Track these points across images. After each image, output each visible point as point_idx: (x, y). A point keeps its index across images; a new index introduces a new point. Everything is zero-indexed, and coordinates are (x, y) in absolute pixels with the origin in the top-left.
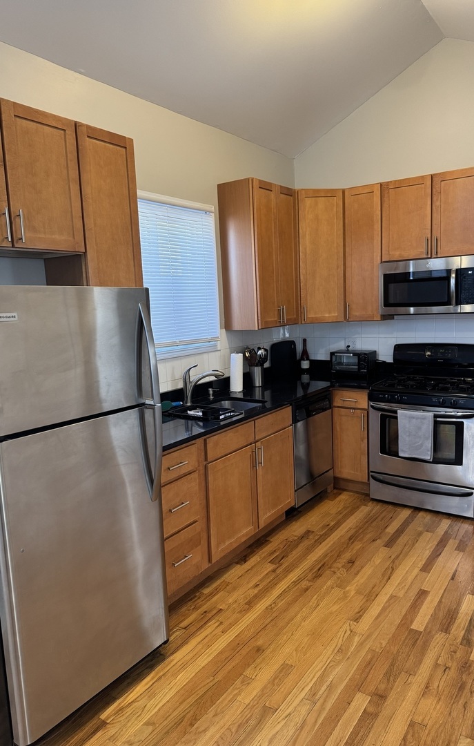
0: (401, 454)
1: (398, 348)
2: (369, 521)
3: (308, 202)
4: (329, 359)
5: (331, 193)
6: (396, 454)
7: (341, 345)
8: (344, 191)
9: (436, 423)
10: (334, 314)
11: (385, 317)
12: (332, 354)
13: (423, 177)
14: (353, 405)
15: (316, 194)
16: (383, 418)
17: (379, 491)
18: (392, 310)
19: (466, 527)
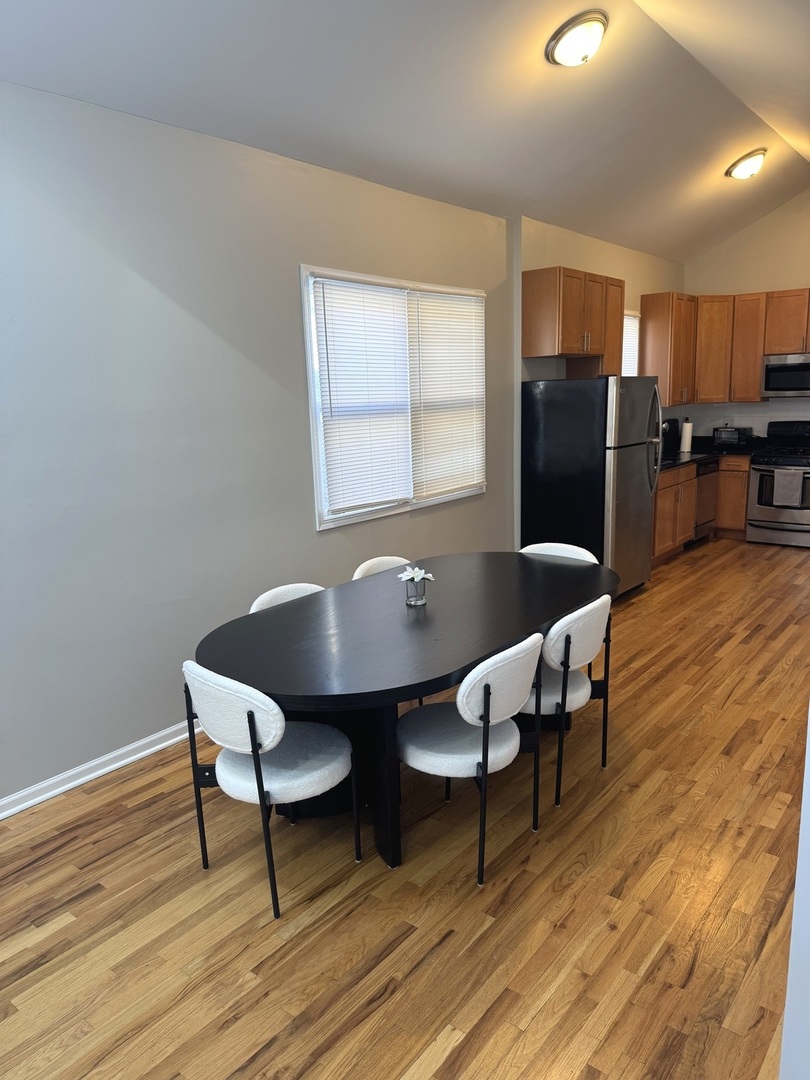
0: (775, 503)
1: (772, 425)
2: (742, 556)
3: (706, 306)
4: (712, 435)
5: (723, 299)
6: (771, 504)
7: (720, 423)
8: (734, 297)
9: (804, 478)
10: (720, 395)
11: (765, 399)
12: (716, 430)
13: (803, 290)
14: (736, 468)
15: (712, 299)
16: (762, 477)
17: (753, 534)
18: (771, 393)
19: (806, 554)
